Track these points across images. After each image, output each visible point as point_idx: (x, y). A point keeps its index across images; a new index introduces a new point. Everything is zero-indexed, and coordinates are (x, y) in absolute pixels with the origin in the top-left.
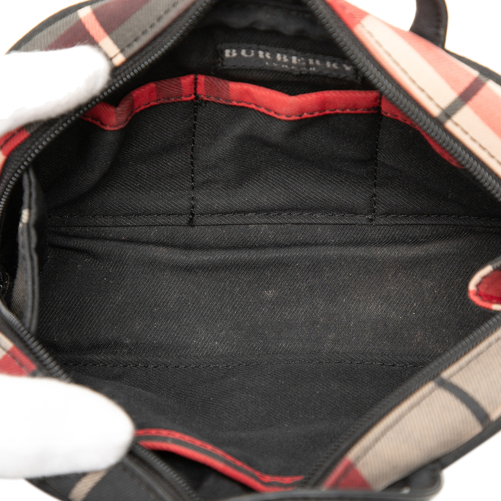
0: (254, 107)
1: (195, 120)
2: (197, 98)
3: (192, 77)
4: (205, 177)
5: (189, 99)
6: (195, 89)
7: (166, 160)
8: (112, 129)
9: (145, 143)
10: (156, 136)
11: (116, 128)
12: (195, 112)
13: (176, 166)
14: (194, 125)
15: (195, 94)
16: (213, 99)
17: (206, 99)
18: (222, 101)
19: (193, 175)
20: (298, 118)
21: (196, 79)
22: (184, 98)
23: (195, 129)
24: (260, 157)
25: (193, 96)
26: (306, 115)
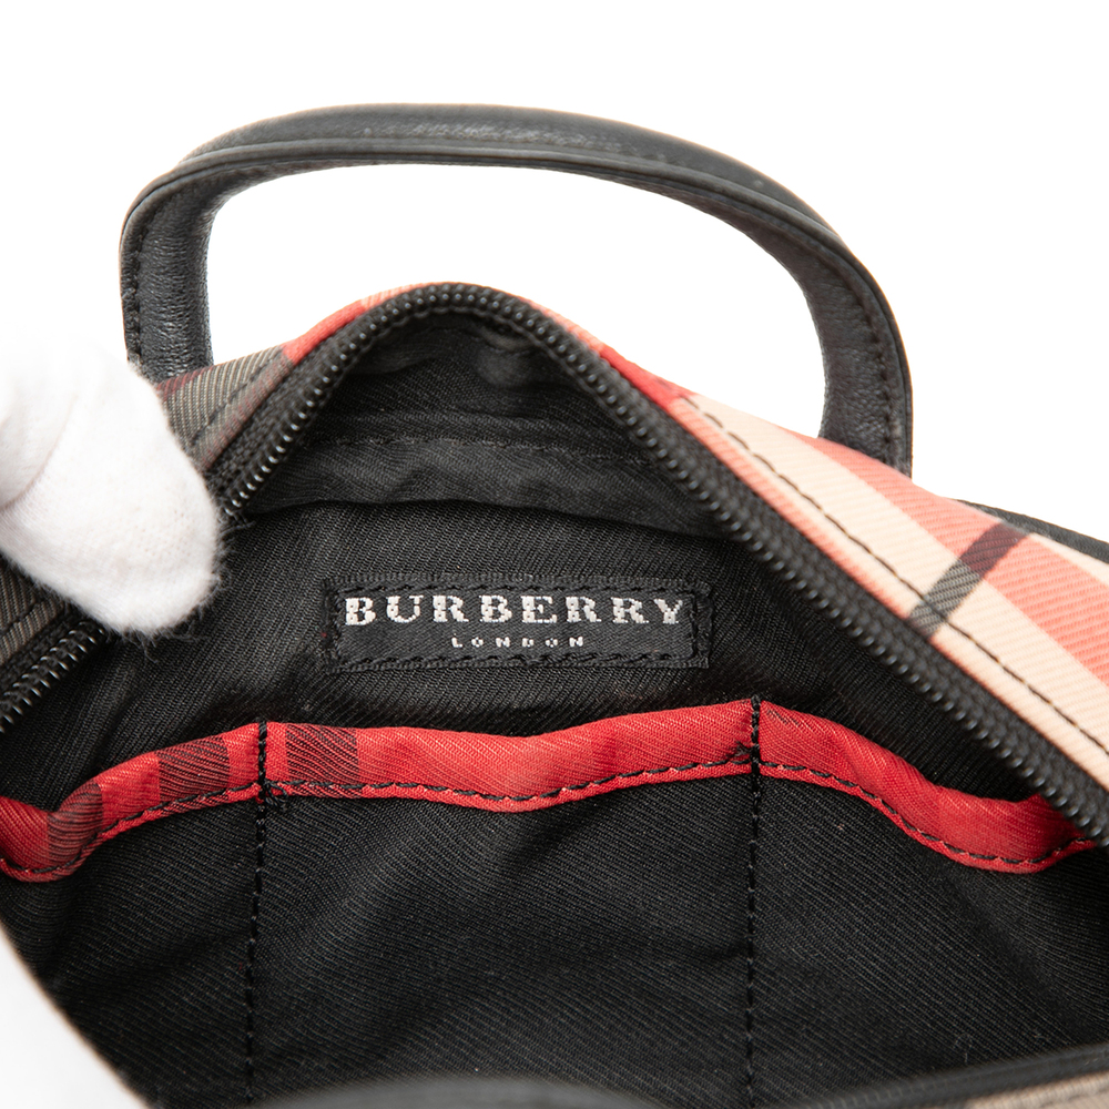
0: (424, 792)
1: (261, 863)
2: (265, 792)
3: (252, 729)
4: (283, 1035)
5: (245, 795)
6: (261, 765)
7: (177, 989)
8: (38, 877)
9: (125, 940)
10: (154, 918)
11: (49, 877)
12: (260, 838)
13: (204, 1006)
14: (258, 878)
15: (261, 780)
16: (310, 788)
17: (291, 791)
18: (336, 791)
19: (250, 1035)
20: (547, 802)
21: (263, 736)
22: (233, 796)
23: (259, 891)
24: (435, 964)
25: (256, 788)
26: (567, 793)
